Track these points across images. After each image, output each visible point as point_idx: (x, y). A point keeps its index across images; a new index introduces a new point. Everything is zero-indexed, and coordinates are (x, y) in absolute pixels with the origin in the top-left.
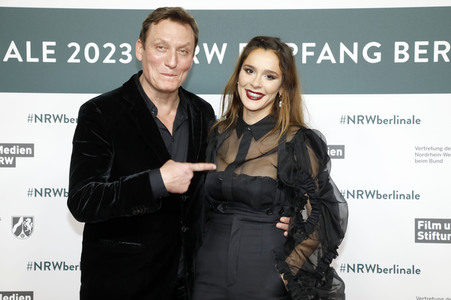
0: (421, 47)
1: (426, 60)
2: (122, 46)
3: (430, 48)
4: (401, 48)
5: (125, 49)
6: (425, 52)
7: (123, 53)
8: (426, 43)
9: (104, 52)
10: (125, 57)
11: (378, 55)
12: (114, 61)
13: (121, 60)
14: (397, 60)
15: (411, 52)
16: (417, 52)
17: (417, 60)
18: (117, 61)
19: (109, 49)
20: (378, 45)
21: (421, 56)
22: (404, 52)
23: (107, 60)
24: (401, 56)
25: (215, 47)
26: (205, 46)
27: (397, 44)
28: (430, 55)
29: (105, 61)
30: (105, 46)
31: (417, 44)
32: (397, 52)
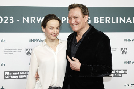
0: (102, 19)
1: (103, 23)
2: (10, 17)
3: (105, 19)
4: (96, 19)
5: (11, 18)
6: (103, 20)
7: (11, 20)
8: (103, 18)
9: (4, 20)
10: (11, 21)
11: (90, 21)
12: (8, 22)
13: (10, 22)
14: (95, 22)
15: (99, 20)
16: (101, 20)
17: (101, 22)
18: (9, 22)
19: (6, 18)
20: (90, 18)
21: (102, 21)
22: (97, 20)
23: (5, 22)
24: (96, 21)
25: (40, 18)
26: (37, 17)
27: (95, 18)
28: (105, 21)
29: (4, 22)
30: (5, 17)
31: (101, 18)
32: (95, 20)
